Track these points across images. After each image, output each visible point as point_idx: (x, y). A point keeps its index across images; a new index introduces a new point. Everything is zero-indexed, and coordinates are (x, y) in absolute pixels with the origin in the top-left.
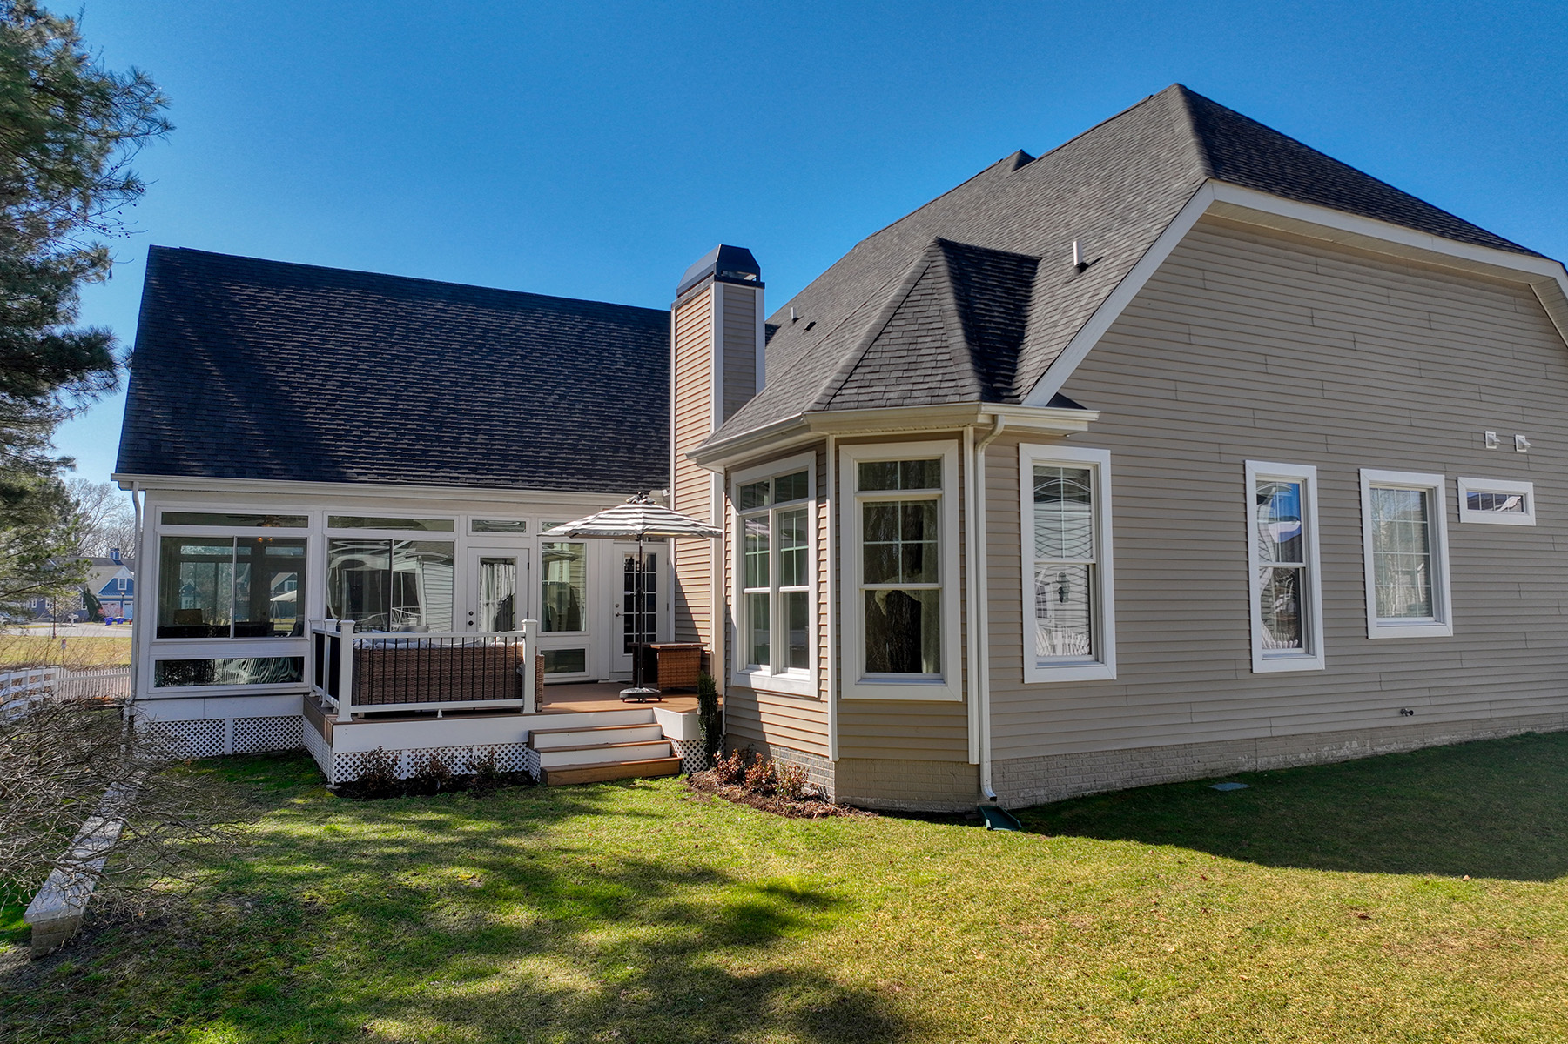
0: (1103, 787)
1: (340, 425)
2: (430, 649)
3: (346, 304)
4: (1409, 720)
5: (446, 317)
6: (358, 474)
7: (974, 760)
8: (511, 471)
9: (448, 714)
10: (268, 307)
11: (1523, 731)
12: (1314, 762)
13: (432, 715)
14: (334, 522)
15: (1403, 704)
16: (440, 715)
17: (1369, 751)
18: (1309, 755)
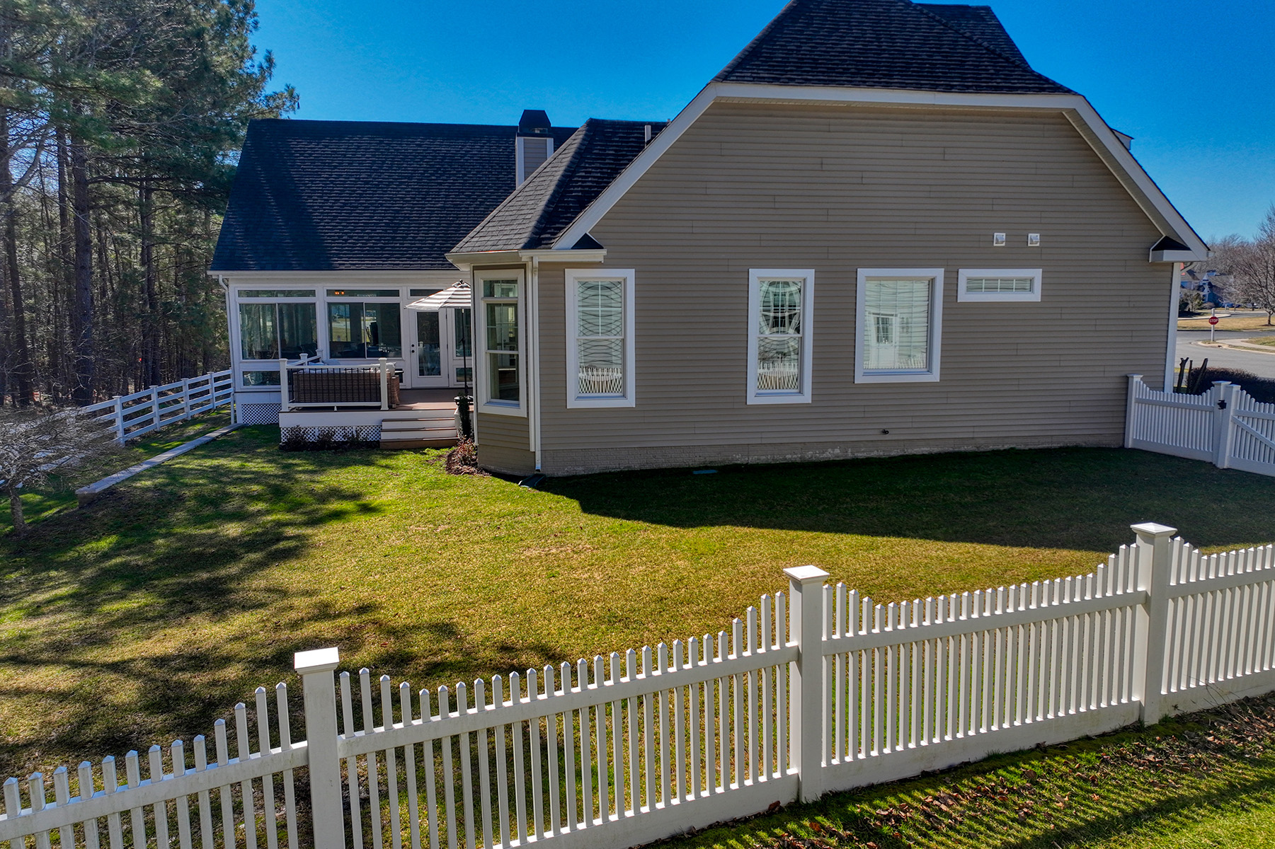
0: (625, 468)
1: (336, 233)
2: (358, 375)
3: (359, 147)
4: (887, 437)
5: (420, 150)
6: (340, 264)
7: (532, 449)
8: (433, 258)
9: (340, 409)
10: (311, 155)
11: (1006, 447)
12: (798, 460)
13: (331, 409)
14: (330, 293)
15: (884, 427)
16: (336, 409)
17: (850, 455)
18: (795, 456)
